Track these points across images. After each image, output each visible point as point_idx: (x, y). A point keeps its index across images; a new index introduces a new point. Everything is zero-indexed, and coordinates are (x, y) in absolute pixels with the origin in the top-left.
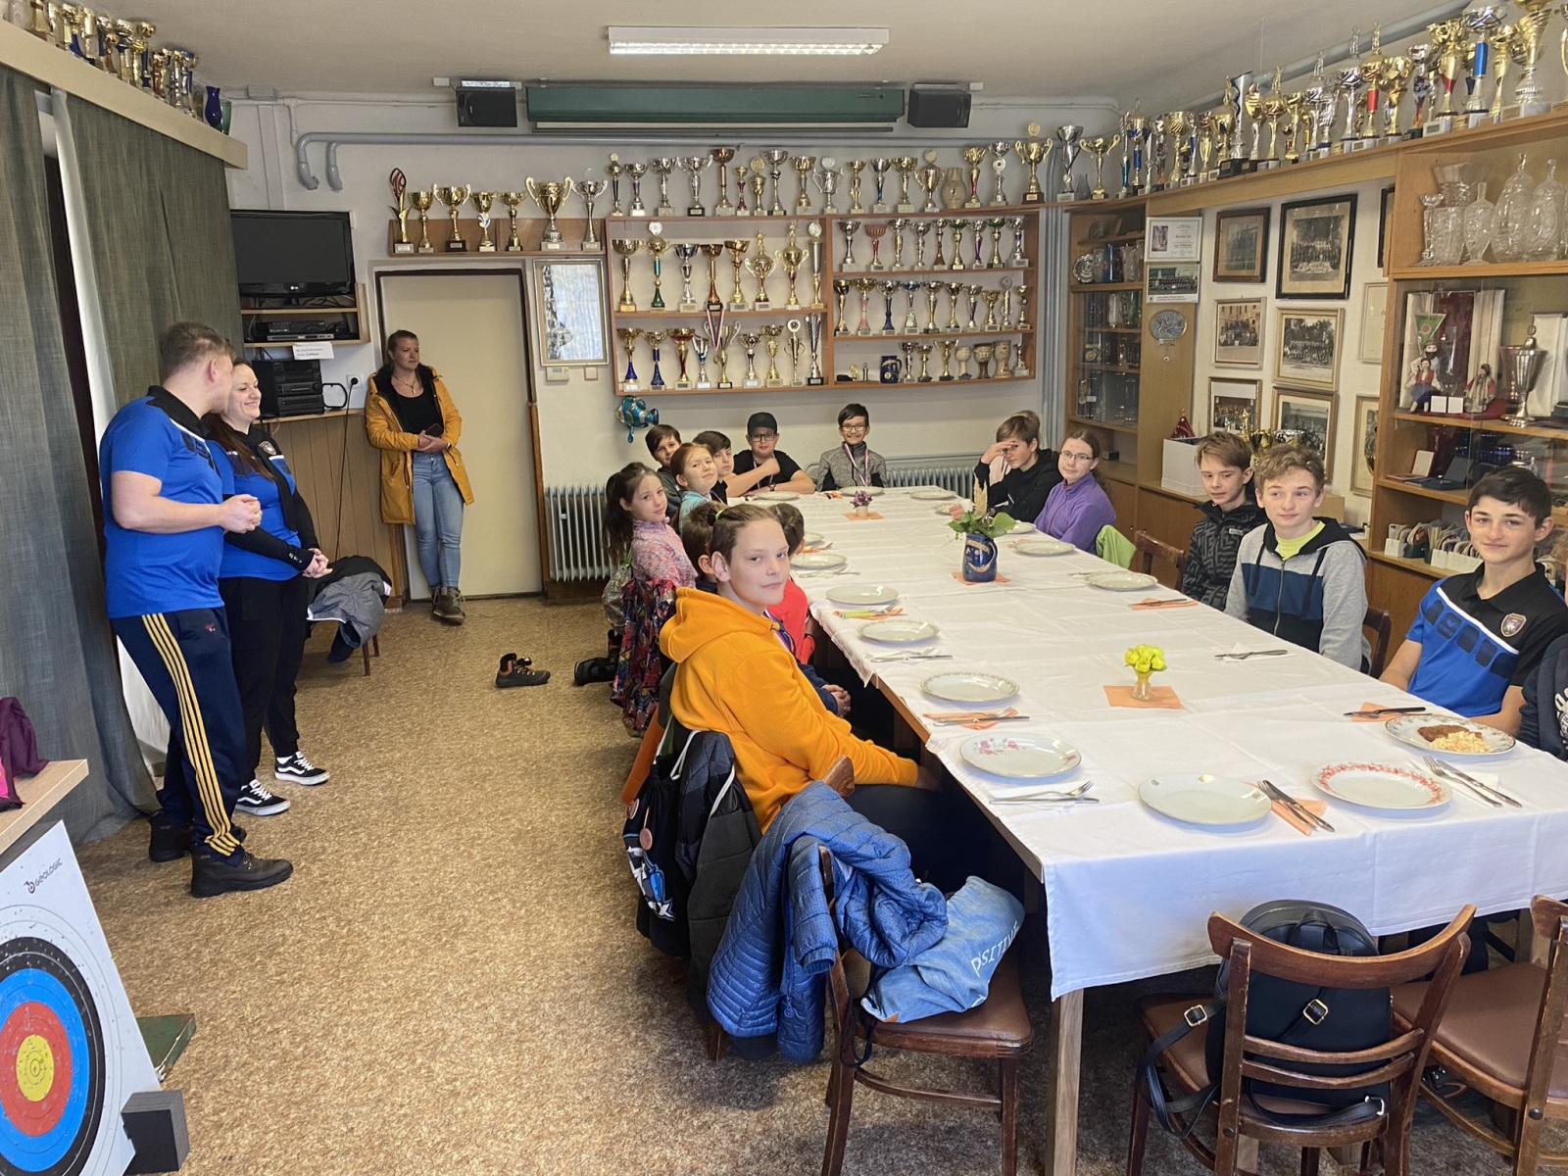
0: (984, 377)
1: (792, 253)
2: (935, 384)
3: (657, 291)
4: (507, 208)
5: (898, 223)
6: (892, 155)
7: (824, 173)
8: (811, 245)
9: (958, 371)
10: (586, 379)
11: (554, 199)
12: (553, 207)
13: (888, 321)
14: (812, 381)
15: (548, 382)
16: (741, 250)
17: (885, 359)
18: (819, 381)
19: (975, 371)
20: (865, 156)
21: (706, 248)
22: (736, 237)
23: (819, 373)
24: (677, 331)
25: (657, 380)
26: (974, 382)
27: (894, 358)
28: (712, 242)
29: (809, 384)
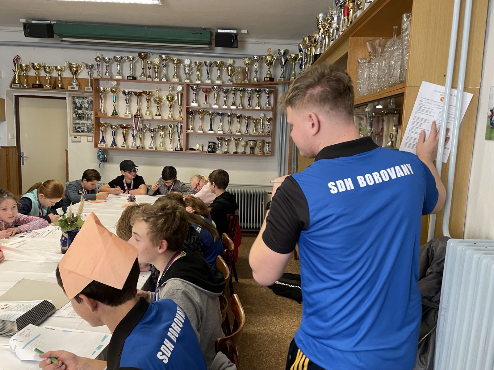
0: (252, 153)
1: (169, 97)
2: (231, 155)
3: (115, 108)
4: (58, 72)
5: (215, 88)
6: (213, 60)
7: (185, 66)
8: (178, 94)
9: (241, 150)
10: (88, 142)
11: (75, 70)
12: (75, 73)
13: (211, 127)
14: (177, 149)
15: (73, 141)
16: (149, 94)
17: (210, 142)
18: (180, 149)
19: (248, 151)
20: (203, 60)
21: (135, 93)
22: (147, 90)
23: (181, 146)
24: (121, 125)
25: (114, 143)
26: (248, 155)
27: (213, 143)
28: (138, 91)
29: (176, 150)
